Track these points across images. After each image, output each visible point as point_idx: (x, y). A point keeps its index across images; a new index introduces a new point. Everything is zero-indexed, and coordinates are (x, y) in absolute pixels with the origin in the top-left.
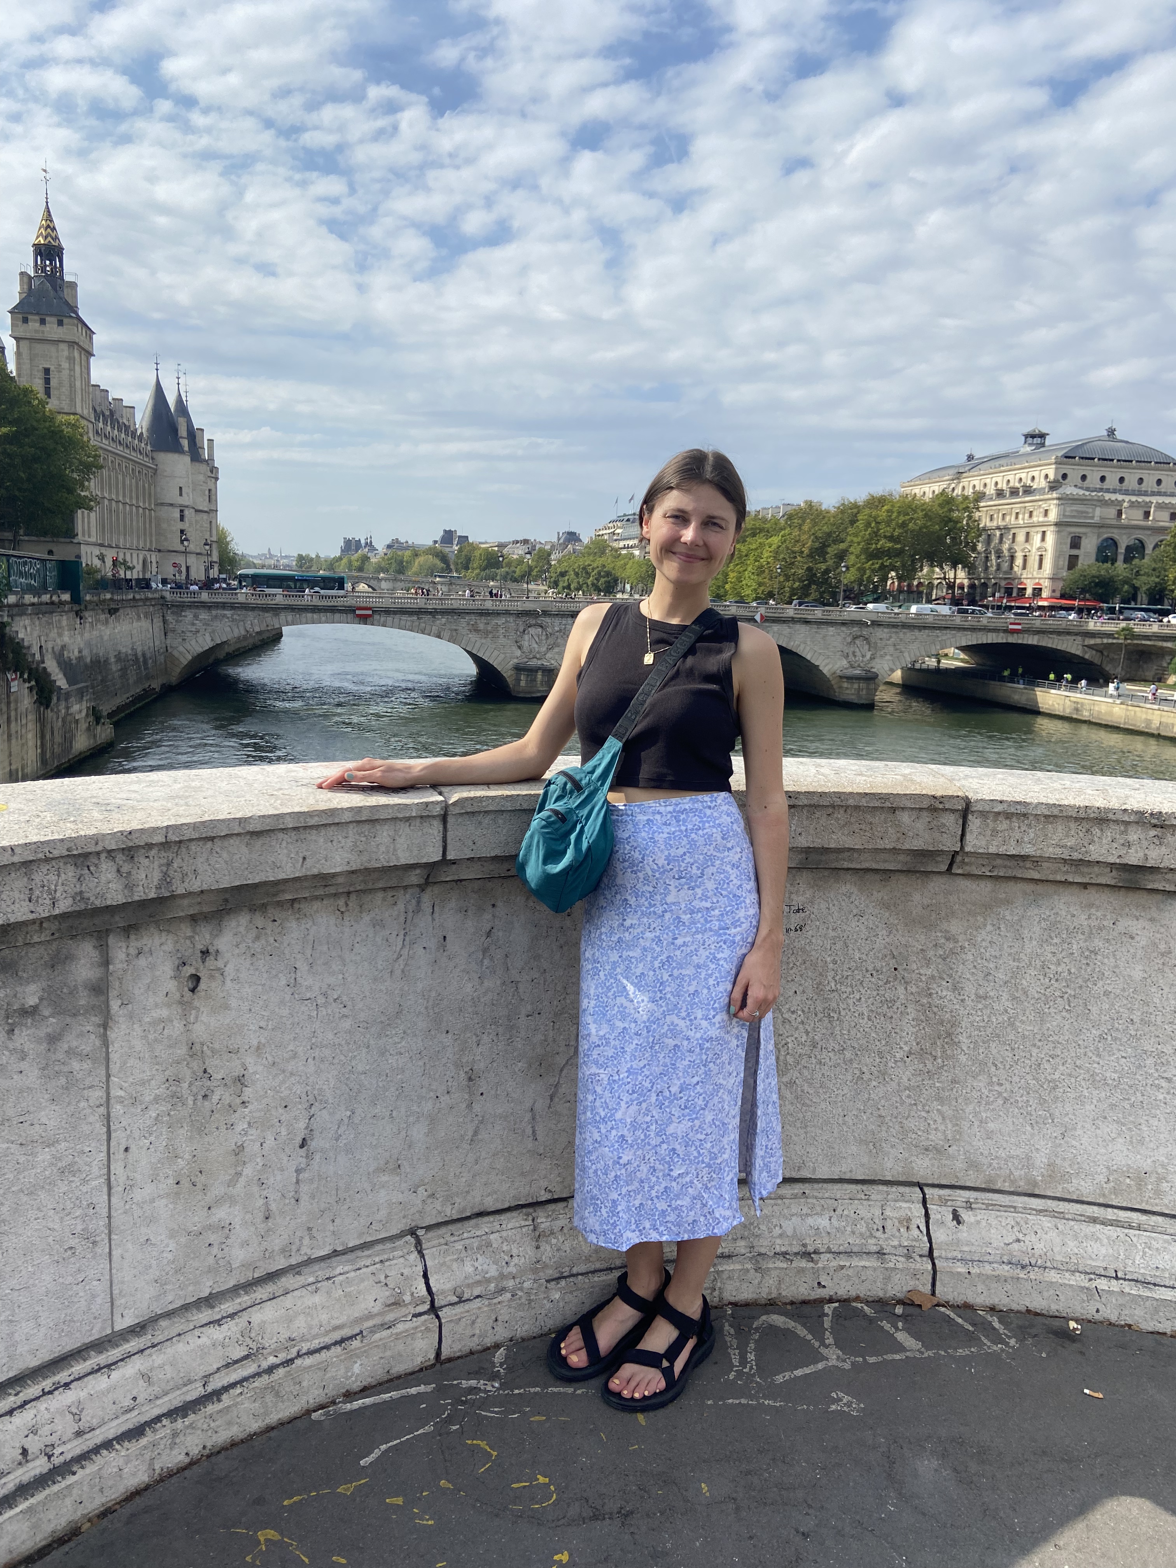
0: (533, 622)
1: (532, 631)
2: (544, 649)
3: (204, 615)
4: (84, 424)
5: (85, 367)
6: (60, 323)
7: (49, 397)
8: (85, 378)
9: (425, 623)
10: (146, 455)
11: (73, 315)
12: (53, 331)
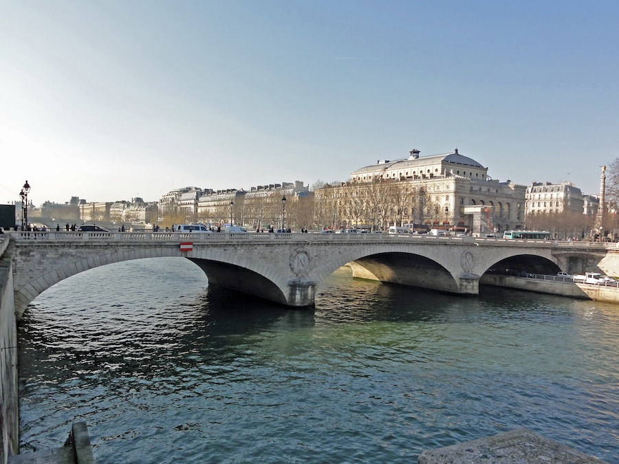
0: (301, 249)
1: (300, 256)
3: (51, 254)
9: (229, 254)
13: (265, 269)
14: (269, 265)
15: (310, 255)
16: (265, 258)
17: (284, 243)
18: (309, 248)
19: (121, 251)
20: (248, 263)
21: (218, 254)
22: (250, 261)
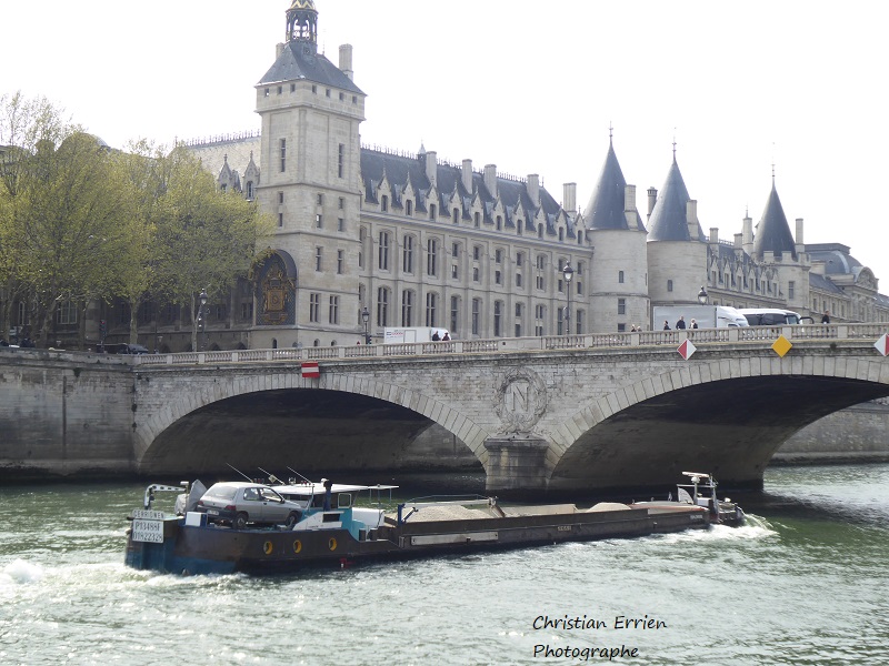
1: (513, 387)
2: (531, 415)
3: (167, 384)
4: (331, 199)
5: (339, 133)
6: (293, 89)
7: (283, 170)
8: (341, 147)
9: (383, 381)
10: (570, 234)
11: (302, 77)
12: (288, 98)
13: (445, 412)
14: (452, 405)
15: (537, 385)
16: (444, 390)
17: (479, 361)
18: (537, 369)
19: (237, 378)
20: (413, 399)
21: (365, 383)
22: (417, 396)
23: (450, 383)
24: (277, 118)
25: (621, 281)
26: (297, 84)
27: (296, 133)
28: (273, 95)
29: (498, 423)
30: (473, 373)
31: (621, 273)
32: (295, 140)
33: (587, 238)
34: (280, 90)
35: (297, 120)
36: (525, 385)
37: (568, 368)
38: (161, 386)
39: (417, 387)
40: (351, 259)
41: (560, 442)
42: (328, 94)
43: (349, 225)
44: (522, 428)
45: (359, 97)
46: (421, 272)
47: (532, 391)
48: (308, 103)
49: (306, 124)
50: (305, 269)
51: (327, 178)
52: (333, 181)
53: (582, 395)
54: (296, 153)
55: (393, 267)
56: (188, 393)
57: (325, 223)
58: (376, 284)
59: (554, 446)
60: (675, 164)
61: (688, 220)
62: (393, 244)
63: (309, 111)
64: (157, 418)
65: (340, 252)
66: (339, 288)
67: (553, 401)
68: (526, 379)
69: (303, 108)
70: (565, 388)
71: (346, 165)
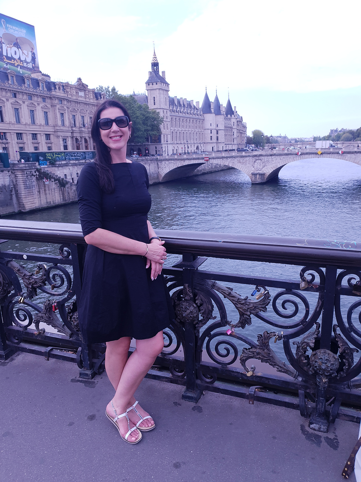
0: (258, 158)
1: (257, 161)
2: (261, 167)
3: (167, 162)
4: (165, 111)
5: (166, 95)
6: (157, 84)
7: (155, 104)
8: (166, 98)
9: (224, 161)
10: (200, 115)
11: (159, 81)
12: (155, 86)
13: (240, 167)
14: (242, 165)
15: (263, 161)
16: (240, 162)
17: (249, 156)
18: (263, 157)
19: (186, 161)
20: (232, 165)
21: (220, 161)
22: (233, 164)
23: (241, 161)
24: (152, 91)
25: (211, 126)
26: (158, 83)
27: (158, 95)
28: (151, 85)
29: (253, 169)
30: (247, 159)
31: (211, 124)
32: (158, 97)
33: (203, 116)
34: (153, 84)
35: (158, 92)
36: (260, 161)
37: (270, 157)
38: (165, 163)
39: (234, 162)
40: (169, 127)
41: (268, 172)
42: (163, 85)
43: (168, 117)
44: (259, 170)
45: (168, 85)
46: (178, 127)
47: (262, 162)
48: (161, 88)
49: (160, 93)
50: (162, 130)
51: (164, 106)
52: (165, 107)
53: (274, 163)
54: (158, 100)
55: (173, 126)
56: (173, 164)
57: (165, 118)
58: (172, 131)
59: (267, 173)
60: (217, 95)
61: (221, 110)
62: (173, 121)
63: (161, 90)
64: (165, 170)
65: (167, 124)
66: (167, 133)
67: (267, 164)
68: (261, 160)
69: (160, 89)
70: (269, 161)
71: (167, 102)
